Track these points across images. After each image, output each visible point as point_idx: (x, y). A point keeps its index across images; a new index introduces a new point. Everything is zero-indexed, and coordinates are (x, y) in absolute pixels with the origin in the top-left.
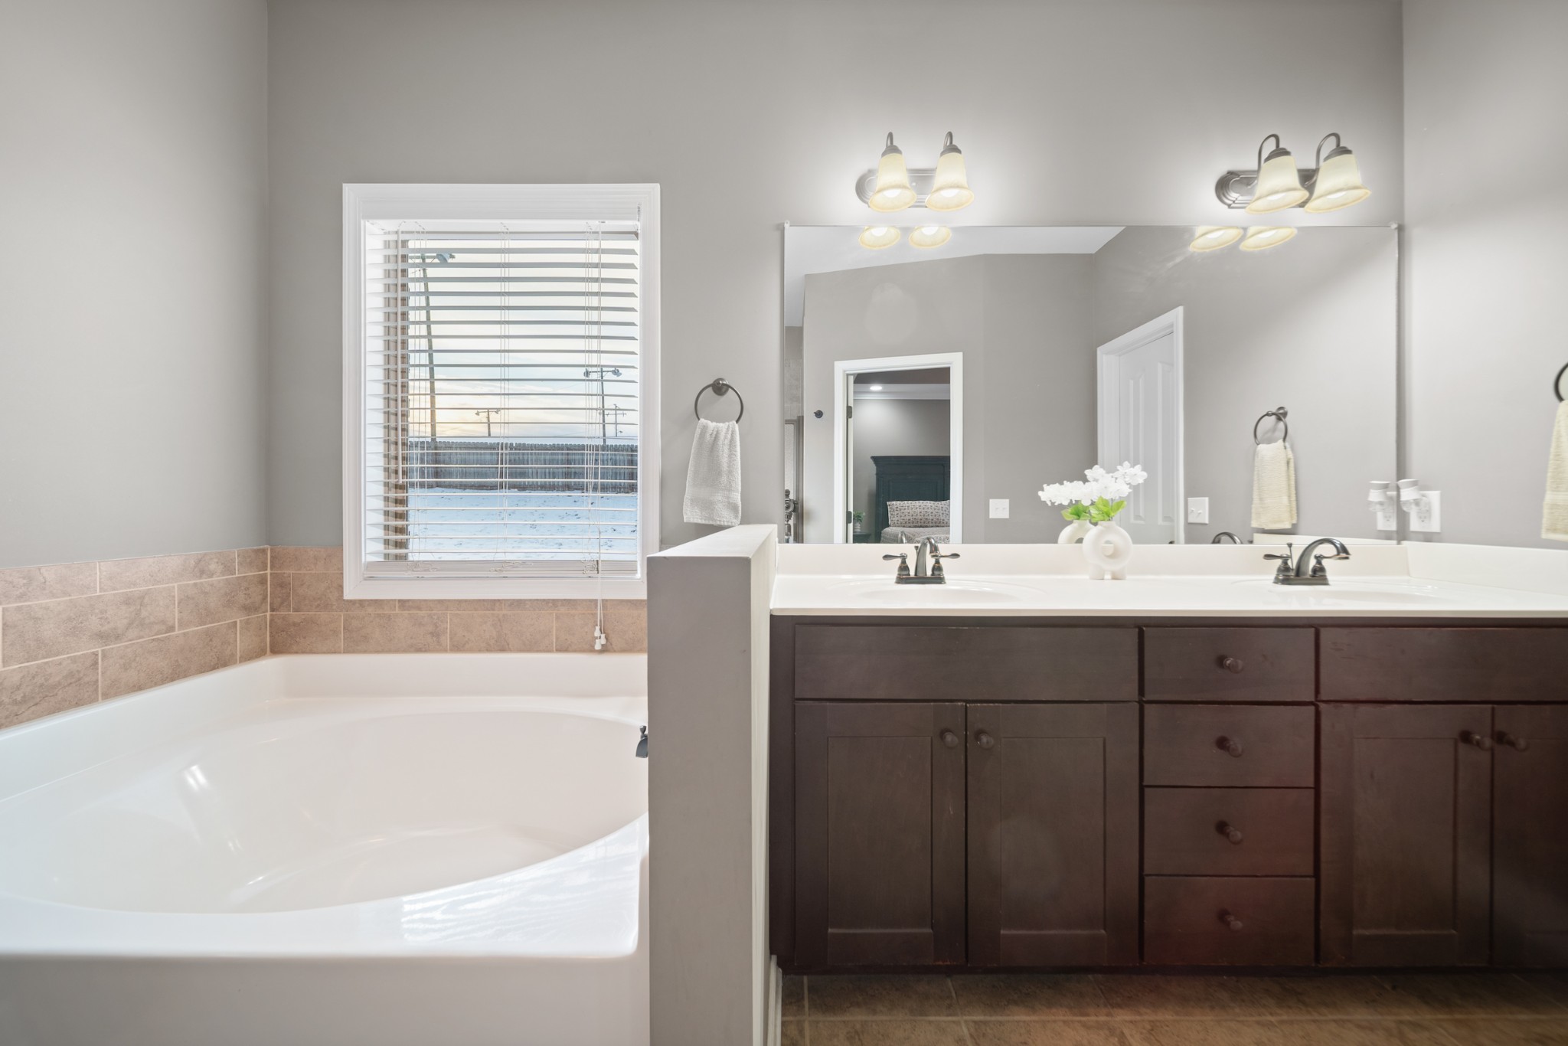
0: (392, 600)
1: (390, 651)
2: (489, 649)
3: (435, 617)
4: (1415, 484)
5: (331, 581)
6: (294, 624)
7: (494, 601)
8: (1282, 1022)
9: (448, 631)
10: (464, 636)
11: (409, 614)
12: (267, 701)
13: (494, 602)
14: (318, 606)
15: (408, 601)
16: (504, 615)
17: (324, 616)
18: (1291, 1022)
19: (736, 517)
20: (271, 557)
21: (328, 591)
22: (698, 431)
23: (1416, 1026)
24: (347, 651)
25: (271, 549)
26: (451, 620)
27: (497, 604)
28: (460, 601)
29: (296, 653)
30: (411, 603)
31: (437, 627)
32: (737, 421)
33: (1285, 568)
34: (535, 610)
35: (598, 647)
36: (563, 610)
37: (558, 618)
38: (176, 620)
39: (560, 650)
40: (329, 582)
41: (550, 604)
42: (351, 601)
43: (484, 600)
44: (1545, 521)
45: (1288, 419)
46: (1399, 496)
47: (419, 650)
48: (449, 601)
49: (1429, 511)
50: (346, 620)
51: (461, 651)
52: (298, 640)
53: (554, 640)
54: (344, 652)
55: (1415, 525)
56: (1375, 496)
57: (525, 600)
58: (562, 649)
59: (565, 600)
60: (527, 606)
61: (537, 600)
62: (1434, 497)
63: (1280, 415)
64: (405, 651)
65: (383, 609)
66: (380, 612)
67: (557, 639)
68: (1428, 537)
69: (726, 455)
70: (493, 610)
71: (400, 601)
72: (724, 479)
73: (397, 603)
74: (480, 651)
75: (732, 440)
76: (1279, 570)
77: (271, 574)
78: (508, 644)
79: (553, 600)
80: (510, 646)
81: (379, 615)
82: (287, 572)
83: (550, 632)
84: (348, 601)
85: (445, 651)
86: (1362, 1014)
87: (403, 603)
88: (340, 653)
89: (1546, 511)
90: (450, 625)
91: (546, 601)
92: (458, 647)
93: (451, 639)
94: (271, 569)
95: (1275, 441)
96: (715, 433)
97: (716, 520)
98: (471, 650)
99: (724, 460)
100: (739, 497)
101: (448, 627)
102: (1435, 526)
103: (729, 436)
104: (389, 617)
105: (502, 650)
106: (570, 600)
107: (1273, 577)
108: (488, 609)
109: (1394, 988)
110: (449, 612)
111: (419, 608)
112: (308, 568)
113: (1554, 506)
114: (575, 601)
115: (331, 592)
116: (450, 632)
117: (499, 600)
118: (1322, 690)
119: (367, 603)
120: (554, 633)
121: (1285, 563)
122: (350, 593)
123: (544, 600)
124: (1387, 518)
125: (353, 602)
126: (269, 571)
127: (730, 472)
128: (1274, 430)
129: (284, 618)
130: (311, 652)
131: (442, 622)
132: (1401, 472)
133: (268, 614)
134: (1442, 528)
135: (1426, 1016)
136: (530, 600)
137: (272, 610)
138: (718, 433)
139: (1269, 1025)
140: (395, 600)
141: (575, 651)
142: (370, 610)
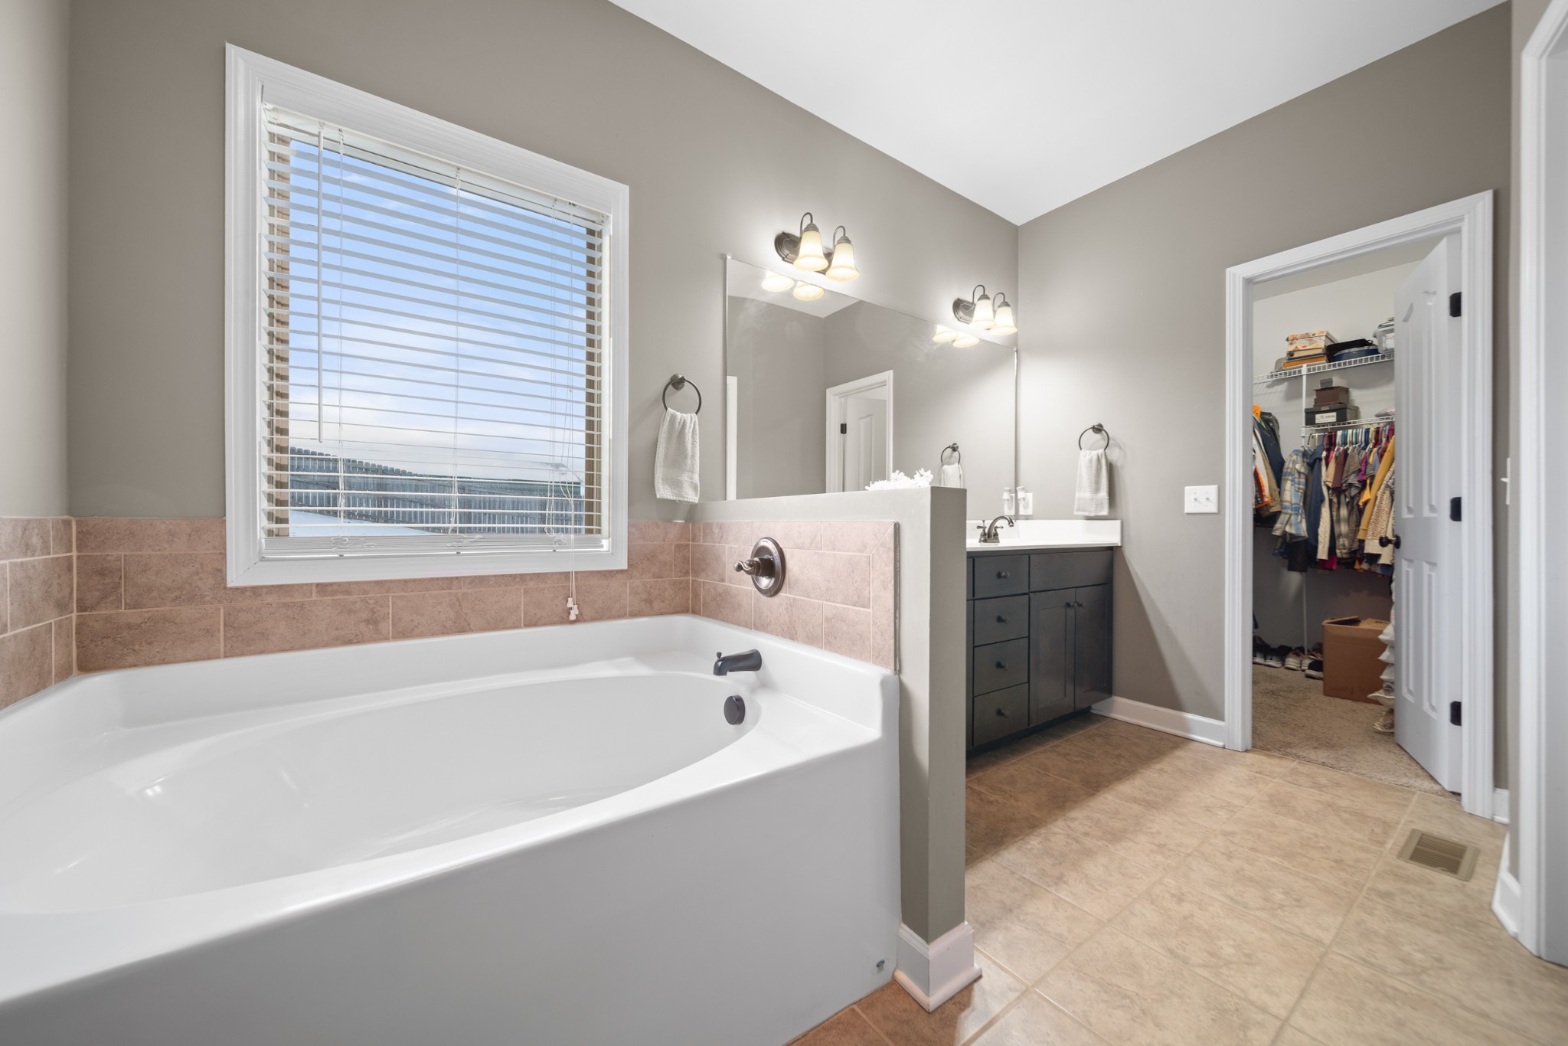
0: (306, 584)
1: (303, 648)
2: (445, 631)
3: (372, 602)
4: (1023, 489)
5: (202, 564)
6: (129, 627)
7: (451, 579)
8: (1018, 761)
9: (390, 615)
10: (412, 620)
11: (333, 600)
12: (105, 734)
13: (450, 581)
14: (176, 598)
15: (331, 584)
16: (463, 594)
17: (187, 611)
18: (1021, 760)
19: (696, 495)
20: (78, 532)
21: (196, 577)
22: (668, 418)
23: (1056, 746)
24: (229, 654)
25: (77, 522)
26: (394, 603)
27: (455, 582)
28: (406, 582)
29: (135, 666)
30: (335, 587)
31: (374, 613)
32: (697, 413)
33: (984, 534)
34: (500, 586)
35: (572, 617)
36: (531, 584)
37: (526, 592)
38: (9, 615)
39: (528, 625)
40: (198, 565)
41: (518, 580)
42: (237, 589)
43: (438, 579)
44: (1076, 506)
45: (959, 449)
46: (1016, 496)
47: (349, 642)
48: (391, 581)
49: (1028, 504)
50: (227, 615)
51: (407, 637)
52: (137, 647)
53: (522, 616)
54: (225, 657)
55: (1022, 512)
56: (1006, 496)
57: (488, 577)
58: (531, 623)
59: (533, 574)
60: (492, 583)
61: (503, 575)
62: (1030, 496)
63: (954, 449)
64: (327, 645)
65: (292, 596)
66: (288, 600)
67: (525, 613)
68: (1027, 518)
69: (690, 442)
70: (450, 589)
71: (318, 585)
72: (689, 462)
73: (314, 588)
74: (433, 634)
75: (694, 429)
76: (982, 535)
77: (78, 557)
78: (469, 625)
79: (521, 575)
80: (471, 626)
81: (286, 605)
82: (115, 553)
83: (518, 607)
84: (231, 589)
85: (386, 639)
86: (1040, 749)
87: (323, 588)
88: (218, 657)
89: (1076, 501)
90: (393, 609)
91: (513, 577)
92: (402, 634)
93: (394, 625)
94: (79, 549)
95: (953, 463)
96: (682, 421)
97: (684, 497)
98: (422, 635)
99: (689, 446)
100: (698, 478)
101: (390, 611)
102: (1030, 512)
103: (692, 425)
104: (302, 606)
105: (462, 631)
106: (540, 574)
107: (978, 540)
108: (443, 589)
109: (1043, 736)
110: (391, 595)
111: (348, 593)
112: (157, 548)
113: (1079, 499)
114: (545, 574)
115: (201, 579)
116: (393, 616)
117: (457, 578)
118: (1031, 586)
119: (265, 590)
120: (522, 608)
121: (984, 531)
122: (237, 576)
123: (511, 575)
124: (1009, 508)
125: (242, 590)
126: (74, 553)
127: (693, 456)
128: (951, 457)
129: (108, 619)
130: (164, 662)
131: (381, 606)
132: (1016, 485)
133: (74, 615)
134: (1033, 512)
135: (1057, 742)
136: (495, 576)
137: (82, 608)
138: (684, 422)
139: (1014, 764)
140: (311, 584)
141: (545, 624)
142: (270, 599)
